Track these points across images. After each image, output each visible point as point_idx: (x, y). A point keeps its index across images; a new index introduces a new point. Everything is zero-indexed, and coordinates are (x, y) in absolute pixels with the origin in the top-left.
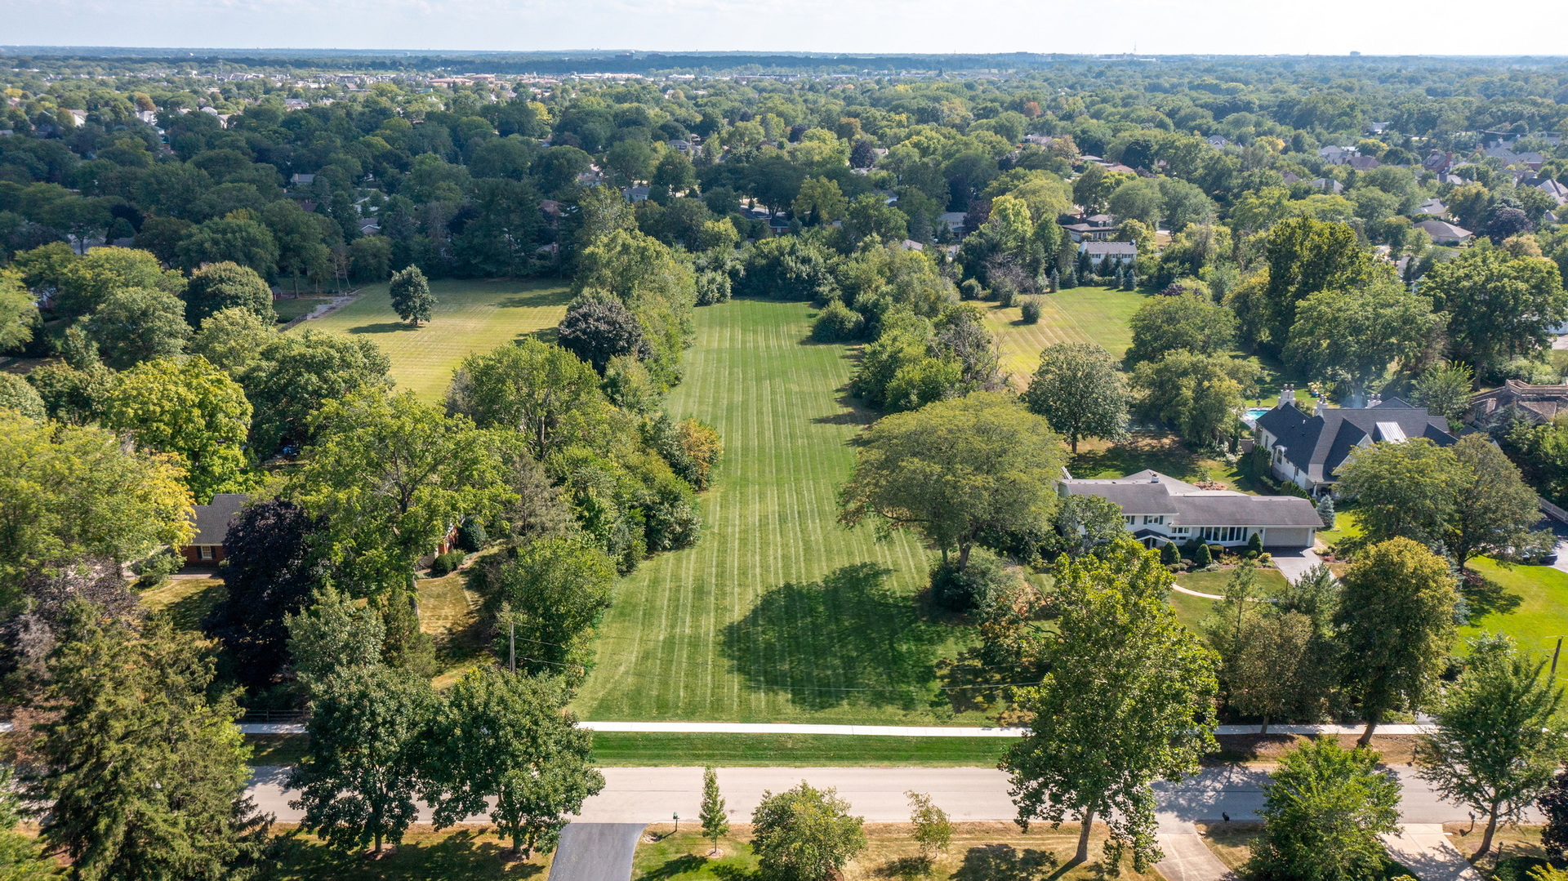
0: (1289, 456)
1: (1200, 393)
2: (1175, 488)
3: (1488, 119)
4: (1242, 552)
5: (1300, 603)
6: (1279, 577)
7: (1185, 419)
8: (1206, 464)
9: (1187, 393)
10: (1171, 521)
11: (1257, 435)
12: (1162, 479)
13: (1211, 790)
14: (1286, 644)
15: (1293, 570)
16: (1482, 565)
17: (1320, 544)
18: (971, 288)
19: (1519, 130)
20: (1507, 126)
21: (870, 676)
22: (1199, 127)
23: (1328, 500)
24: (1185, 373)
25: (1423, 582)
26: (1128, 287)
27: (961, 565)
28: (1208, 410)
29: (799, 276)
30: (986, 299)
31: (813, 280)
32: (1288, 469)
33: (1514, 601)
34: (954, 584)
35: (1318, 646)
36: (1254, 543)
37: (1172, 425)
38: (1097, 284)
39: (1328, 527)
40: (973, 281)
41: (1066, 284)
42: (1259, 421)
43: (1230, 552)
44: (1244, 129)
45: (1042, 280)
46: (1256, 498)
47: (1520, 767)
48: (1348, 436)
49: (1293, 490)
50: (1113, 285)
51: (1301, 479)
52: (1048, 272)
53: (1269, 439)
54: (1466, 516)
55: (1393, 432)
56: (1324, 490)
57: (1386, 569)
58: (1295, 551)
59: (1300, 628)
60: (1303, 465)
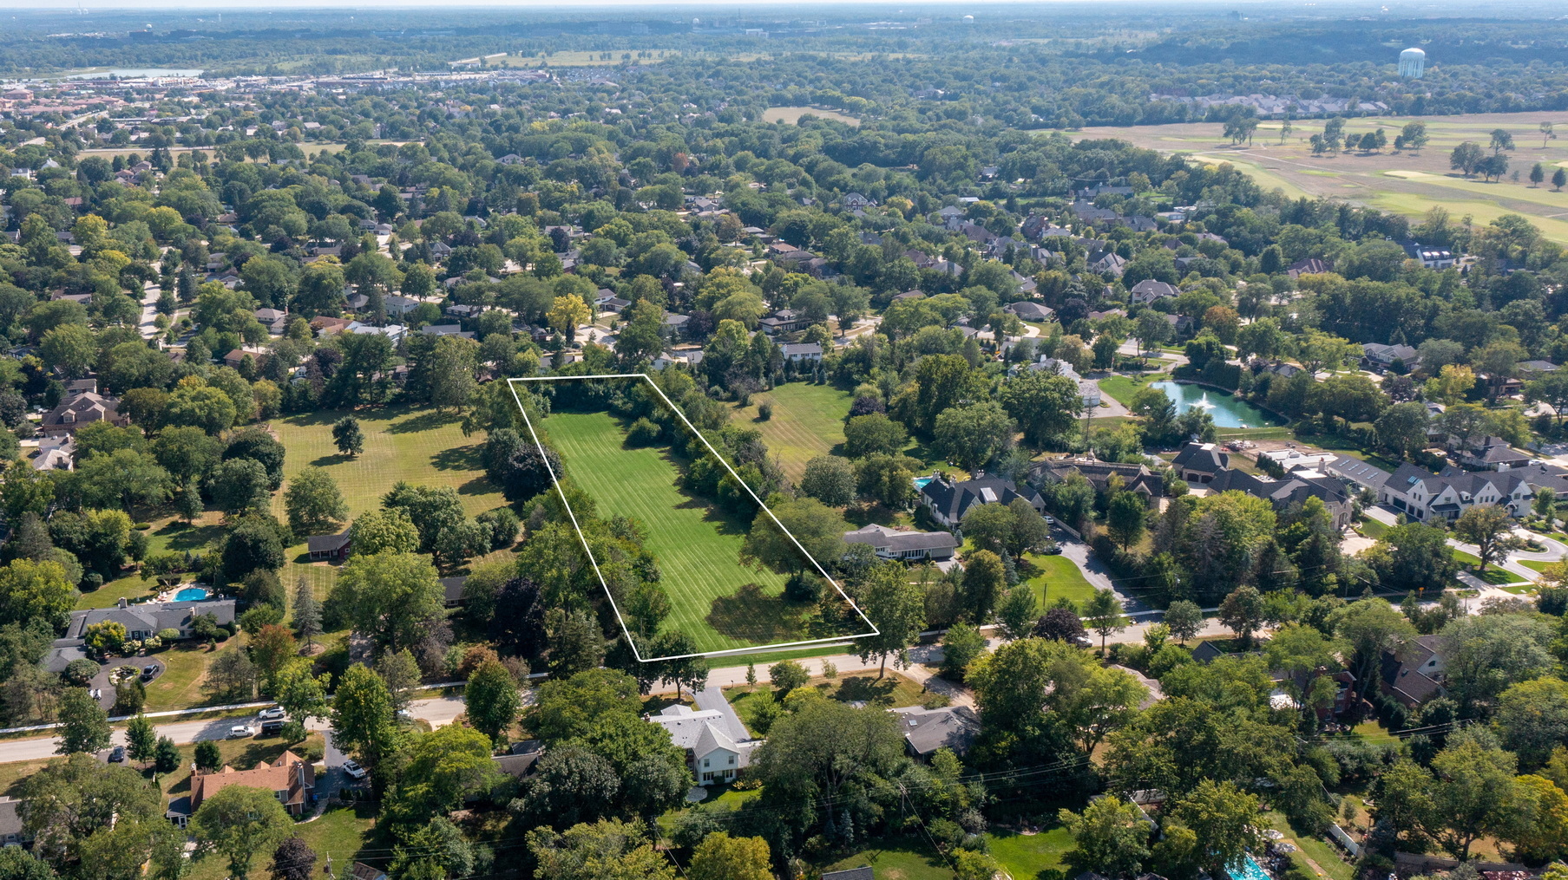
0: (940, 509)
1: (892, 479)
2: (888, 532)
3: (1076, 167)
4: (922, 561)
5: (950, 578)
6: (939, 571)
7: (885, 493)
8: (900, 515)
9: (885, 479)
10: (889, 549)
11: (922, 496)
12: (882, 528)
13: (924, 653)
14: (945, 595)
15: (944, 567)
16: (1026, 556)
17: (957, 554)
18: (716, 393)
19: (1101, 178)
20: (1092, 173)
21: (779, 630)
22: (836, 184)
23: (959, 532)
24: (882, 467)
25: (992, 566)
26: (821, 383)
27: (800, 579)
28: (897, 486)
29: (597, 393)
30: (728, 400)
31: (607, 396)
32: (940, 516)
33: (1042, 572)
34: (799, 588)
35: (956, 594)
36: (927, 557)
37: (879, 495)
38: (799, 380)
39: (960, 545)
40: (717, 388)
41: (779, 382)
42: (924, 489)
43: (918, 561)
44: (876, 184)
45: (763, 381)
46: (927, 534)
47: (1024, 625)
48: (967, 497)
49: (943, 528)
50: (810, 381)
51: (946, 521)
52: (766, 375)
53: (928, 500)
54: (1017, 535)
55: (990, 495)
56: (957, 526)
57: (979, 562)
58: (946, 558)
59: (950, 588)
60: (946, 514)
